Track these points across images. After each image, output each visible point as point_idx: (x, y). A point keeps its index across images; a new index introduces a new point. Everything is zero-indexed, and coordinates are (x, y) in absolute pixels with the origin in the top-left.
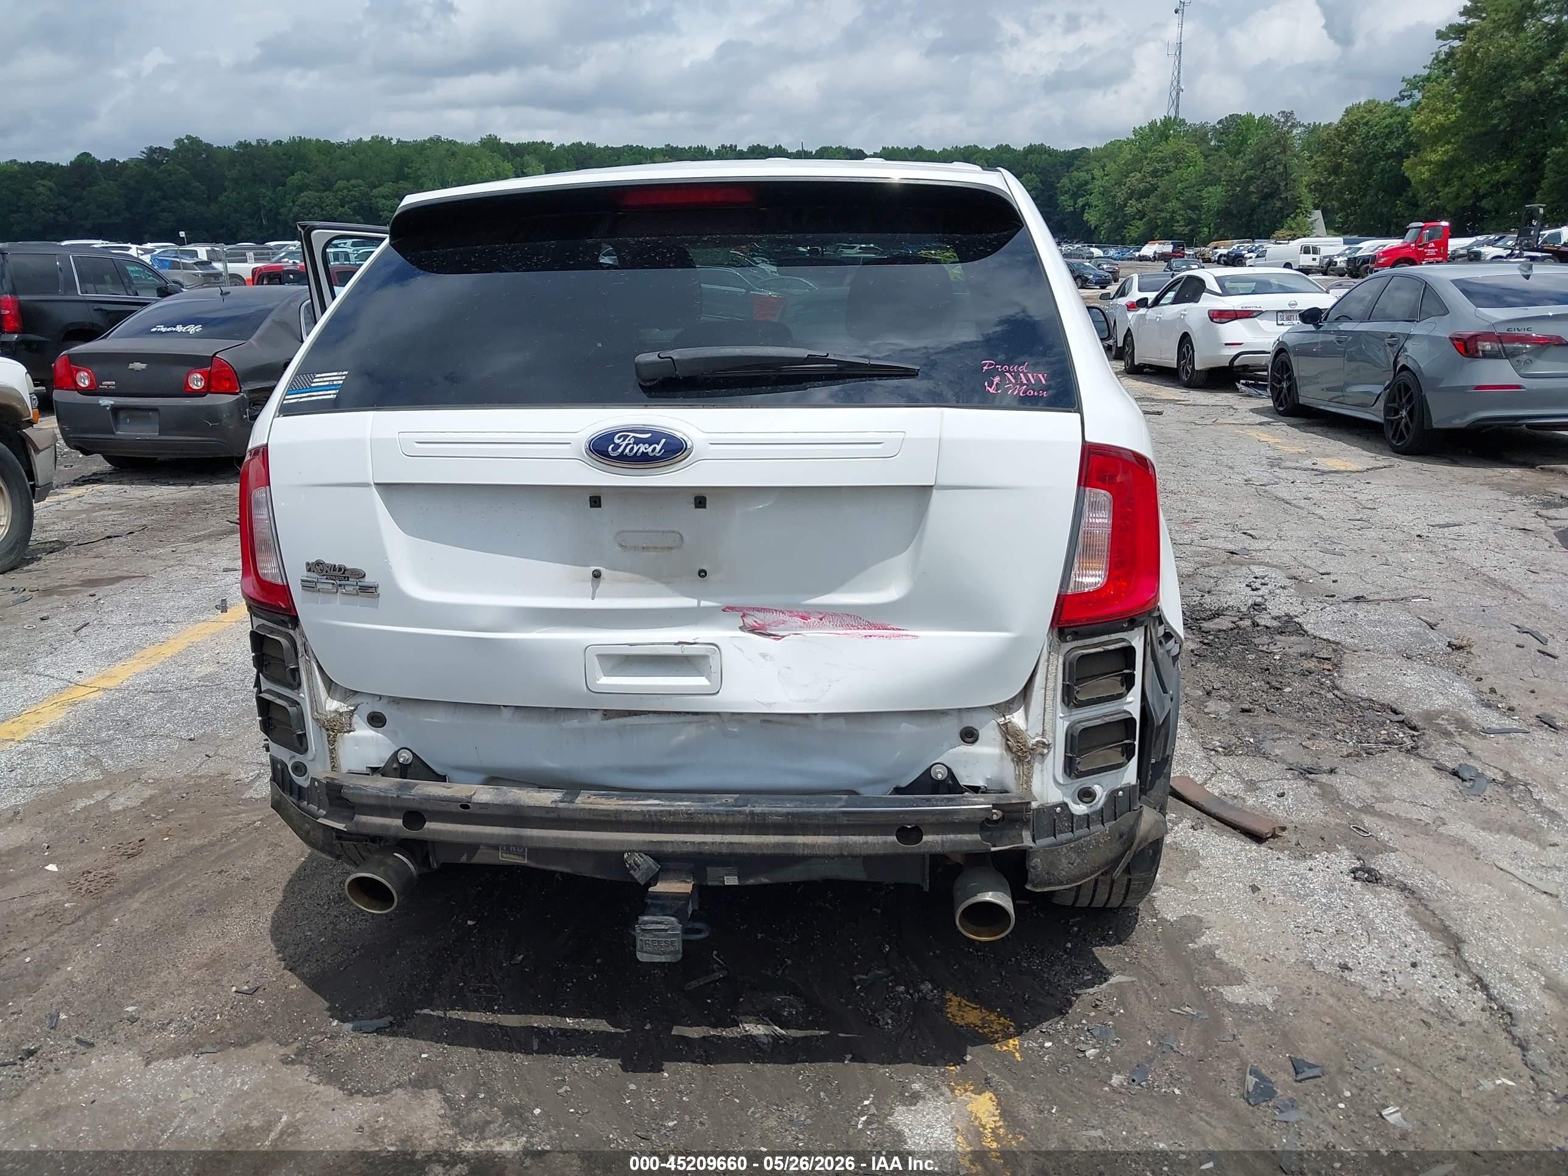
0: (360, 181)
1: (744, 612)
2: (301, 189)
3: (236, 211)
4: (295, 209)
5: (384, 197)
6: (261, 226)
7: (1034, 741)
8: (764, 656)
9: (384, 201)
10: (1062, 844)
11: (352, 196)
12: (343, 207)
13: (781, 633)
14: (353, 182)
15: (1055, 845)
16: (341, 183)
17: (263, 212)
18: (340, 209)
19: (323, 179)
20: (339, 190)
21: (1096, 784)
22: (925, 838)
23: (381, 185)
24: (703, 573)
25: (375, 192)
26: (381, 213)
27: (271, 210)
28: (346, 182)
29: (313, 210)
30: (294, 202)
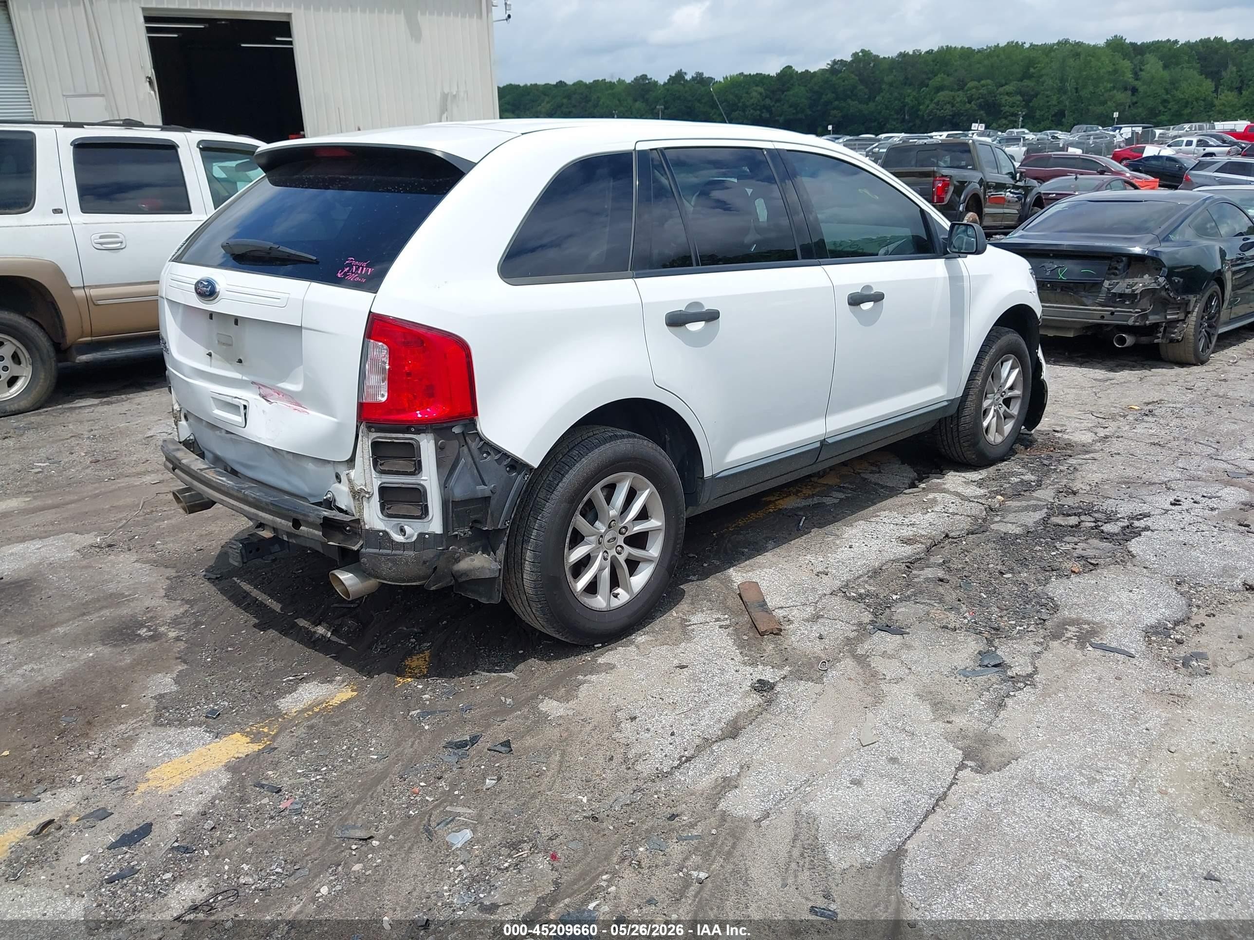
0: (989, 81)
1: (260, 386)
2: (939, 89)
3: (887, 108)
4: (931, 106)
5: (1008, 94)
6: (903, 120)
7: (359, 488)
8: (264, 411)
9: (1007, 97)
10: (382, 555)
11: (980, 94)
12: (970, 102)
13: (272, 401)
14: (983, 82)
15: (379, 554)
16: (971, 84)
17: (907, 108)
18: (968, 104)
19: (959, 80)
20: (970, 89)
21: (408, 525)
22: (302, 528)
23: (1006, 84)
24: (240, 361)
25: (1001, 89)
26: (1003, 108)
27: (913, 107)
28: (977, 83)
29: (945, 107)
30: (932, 100)
